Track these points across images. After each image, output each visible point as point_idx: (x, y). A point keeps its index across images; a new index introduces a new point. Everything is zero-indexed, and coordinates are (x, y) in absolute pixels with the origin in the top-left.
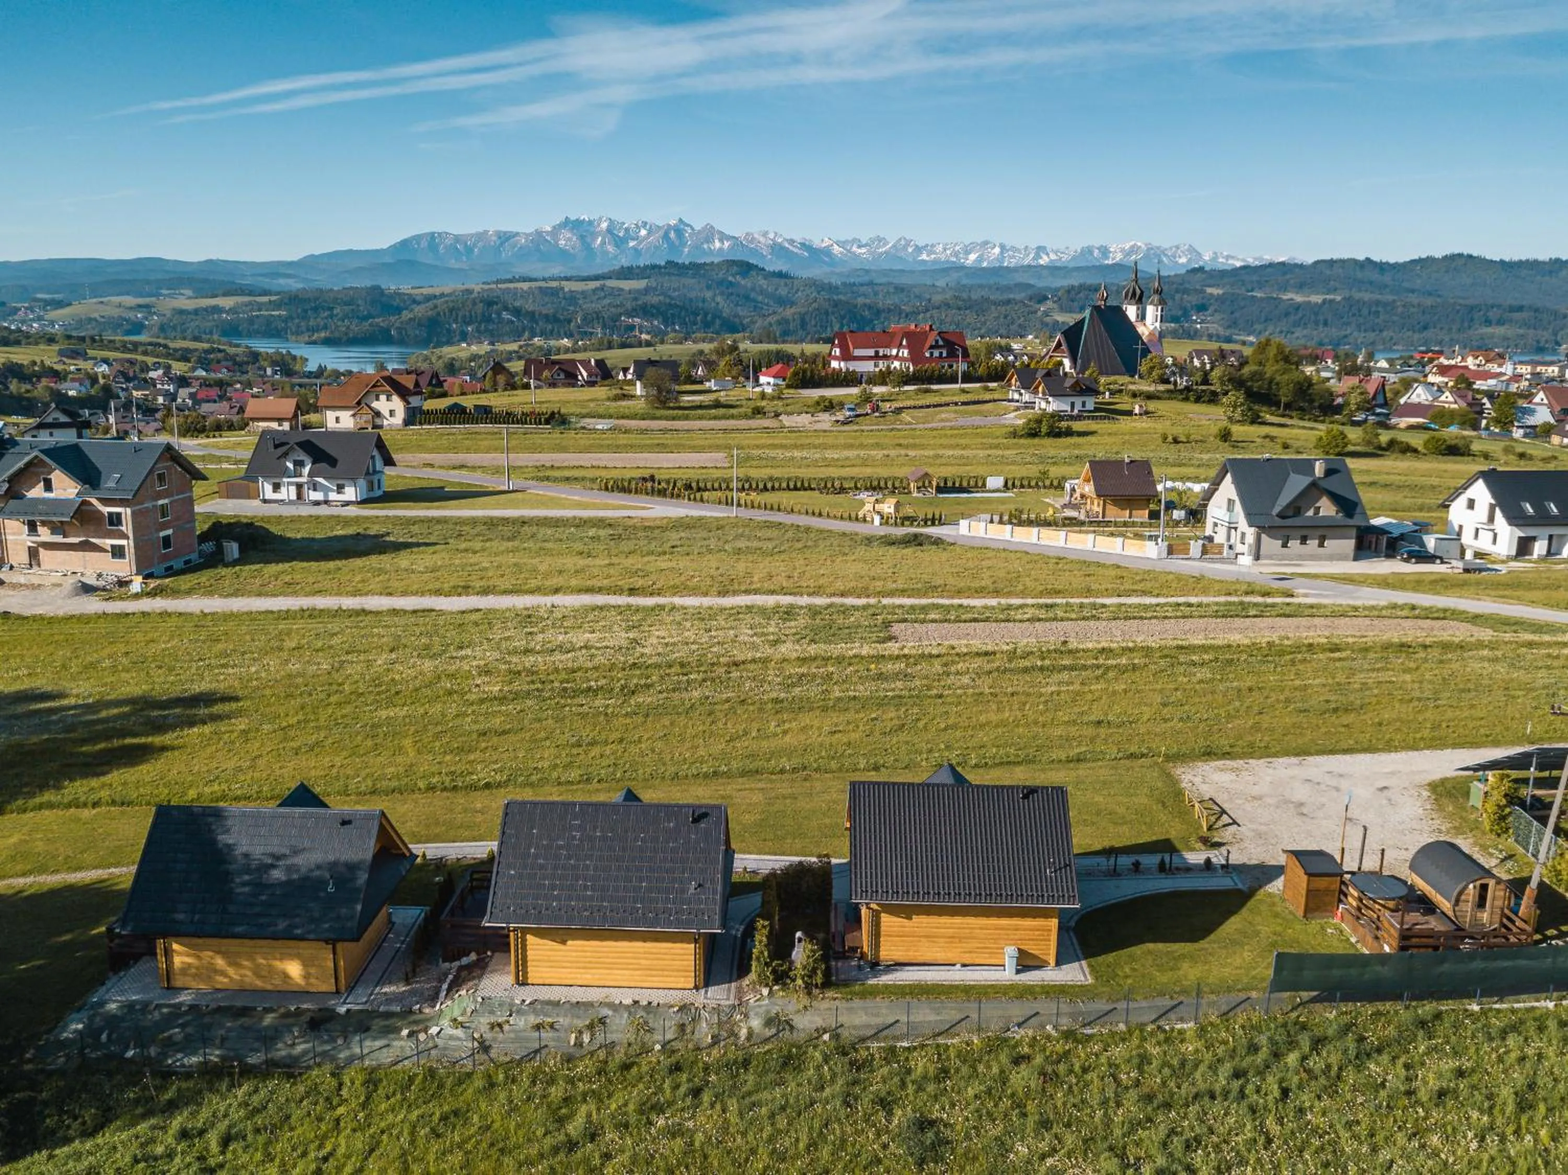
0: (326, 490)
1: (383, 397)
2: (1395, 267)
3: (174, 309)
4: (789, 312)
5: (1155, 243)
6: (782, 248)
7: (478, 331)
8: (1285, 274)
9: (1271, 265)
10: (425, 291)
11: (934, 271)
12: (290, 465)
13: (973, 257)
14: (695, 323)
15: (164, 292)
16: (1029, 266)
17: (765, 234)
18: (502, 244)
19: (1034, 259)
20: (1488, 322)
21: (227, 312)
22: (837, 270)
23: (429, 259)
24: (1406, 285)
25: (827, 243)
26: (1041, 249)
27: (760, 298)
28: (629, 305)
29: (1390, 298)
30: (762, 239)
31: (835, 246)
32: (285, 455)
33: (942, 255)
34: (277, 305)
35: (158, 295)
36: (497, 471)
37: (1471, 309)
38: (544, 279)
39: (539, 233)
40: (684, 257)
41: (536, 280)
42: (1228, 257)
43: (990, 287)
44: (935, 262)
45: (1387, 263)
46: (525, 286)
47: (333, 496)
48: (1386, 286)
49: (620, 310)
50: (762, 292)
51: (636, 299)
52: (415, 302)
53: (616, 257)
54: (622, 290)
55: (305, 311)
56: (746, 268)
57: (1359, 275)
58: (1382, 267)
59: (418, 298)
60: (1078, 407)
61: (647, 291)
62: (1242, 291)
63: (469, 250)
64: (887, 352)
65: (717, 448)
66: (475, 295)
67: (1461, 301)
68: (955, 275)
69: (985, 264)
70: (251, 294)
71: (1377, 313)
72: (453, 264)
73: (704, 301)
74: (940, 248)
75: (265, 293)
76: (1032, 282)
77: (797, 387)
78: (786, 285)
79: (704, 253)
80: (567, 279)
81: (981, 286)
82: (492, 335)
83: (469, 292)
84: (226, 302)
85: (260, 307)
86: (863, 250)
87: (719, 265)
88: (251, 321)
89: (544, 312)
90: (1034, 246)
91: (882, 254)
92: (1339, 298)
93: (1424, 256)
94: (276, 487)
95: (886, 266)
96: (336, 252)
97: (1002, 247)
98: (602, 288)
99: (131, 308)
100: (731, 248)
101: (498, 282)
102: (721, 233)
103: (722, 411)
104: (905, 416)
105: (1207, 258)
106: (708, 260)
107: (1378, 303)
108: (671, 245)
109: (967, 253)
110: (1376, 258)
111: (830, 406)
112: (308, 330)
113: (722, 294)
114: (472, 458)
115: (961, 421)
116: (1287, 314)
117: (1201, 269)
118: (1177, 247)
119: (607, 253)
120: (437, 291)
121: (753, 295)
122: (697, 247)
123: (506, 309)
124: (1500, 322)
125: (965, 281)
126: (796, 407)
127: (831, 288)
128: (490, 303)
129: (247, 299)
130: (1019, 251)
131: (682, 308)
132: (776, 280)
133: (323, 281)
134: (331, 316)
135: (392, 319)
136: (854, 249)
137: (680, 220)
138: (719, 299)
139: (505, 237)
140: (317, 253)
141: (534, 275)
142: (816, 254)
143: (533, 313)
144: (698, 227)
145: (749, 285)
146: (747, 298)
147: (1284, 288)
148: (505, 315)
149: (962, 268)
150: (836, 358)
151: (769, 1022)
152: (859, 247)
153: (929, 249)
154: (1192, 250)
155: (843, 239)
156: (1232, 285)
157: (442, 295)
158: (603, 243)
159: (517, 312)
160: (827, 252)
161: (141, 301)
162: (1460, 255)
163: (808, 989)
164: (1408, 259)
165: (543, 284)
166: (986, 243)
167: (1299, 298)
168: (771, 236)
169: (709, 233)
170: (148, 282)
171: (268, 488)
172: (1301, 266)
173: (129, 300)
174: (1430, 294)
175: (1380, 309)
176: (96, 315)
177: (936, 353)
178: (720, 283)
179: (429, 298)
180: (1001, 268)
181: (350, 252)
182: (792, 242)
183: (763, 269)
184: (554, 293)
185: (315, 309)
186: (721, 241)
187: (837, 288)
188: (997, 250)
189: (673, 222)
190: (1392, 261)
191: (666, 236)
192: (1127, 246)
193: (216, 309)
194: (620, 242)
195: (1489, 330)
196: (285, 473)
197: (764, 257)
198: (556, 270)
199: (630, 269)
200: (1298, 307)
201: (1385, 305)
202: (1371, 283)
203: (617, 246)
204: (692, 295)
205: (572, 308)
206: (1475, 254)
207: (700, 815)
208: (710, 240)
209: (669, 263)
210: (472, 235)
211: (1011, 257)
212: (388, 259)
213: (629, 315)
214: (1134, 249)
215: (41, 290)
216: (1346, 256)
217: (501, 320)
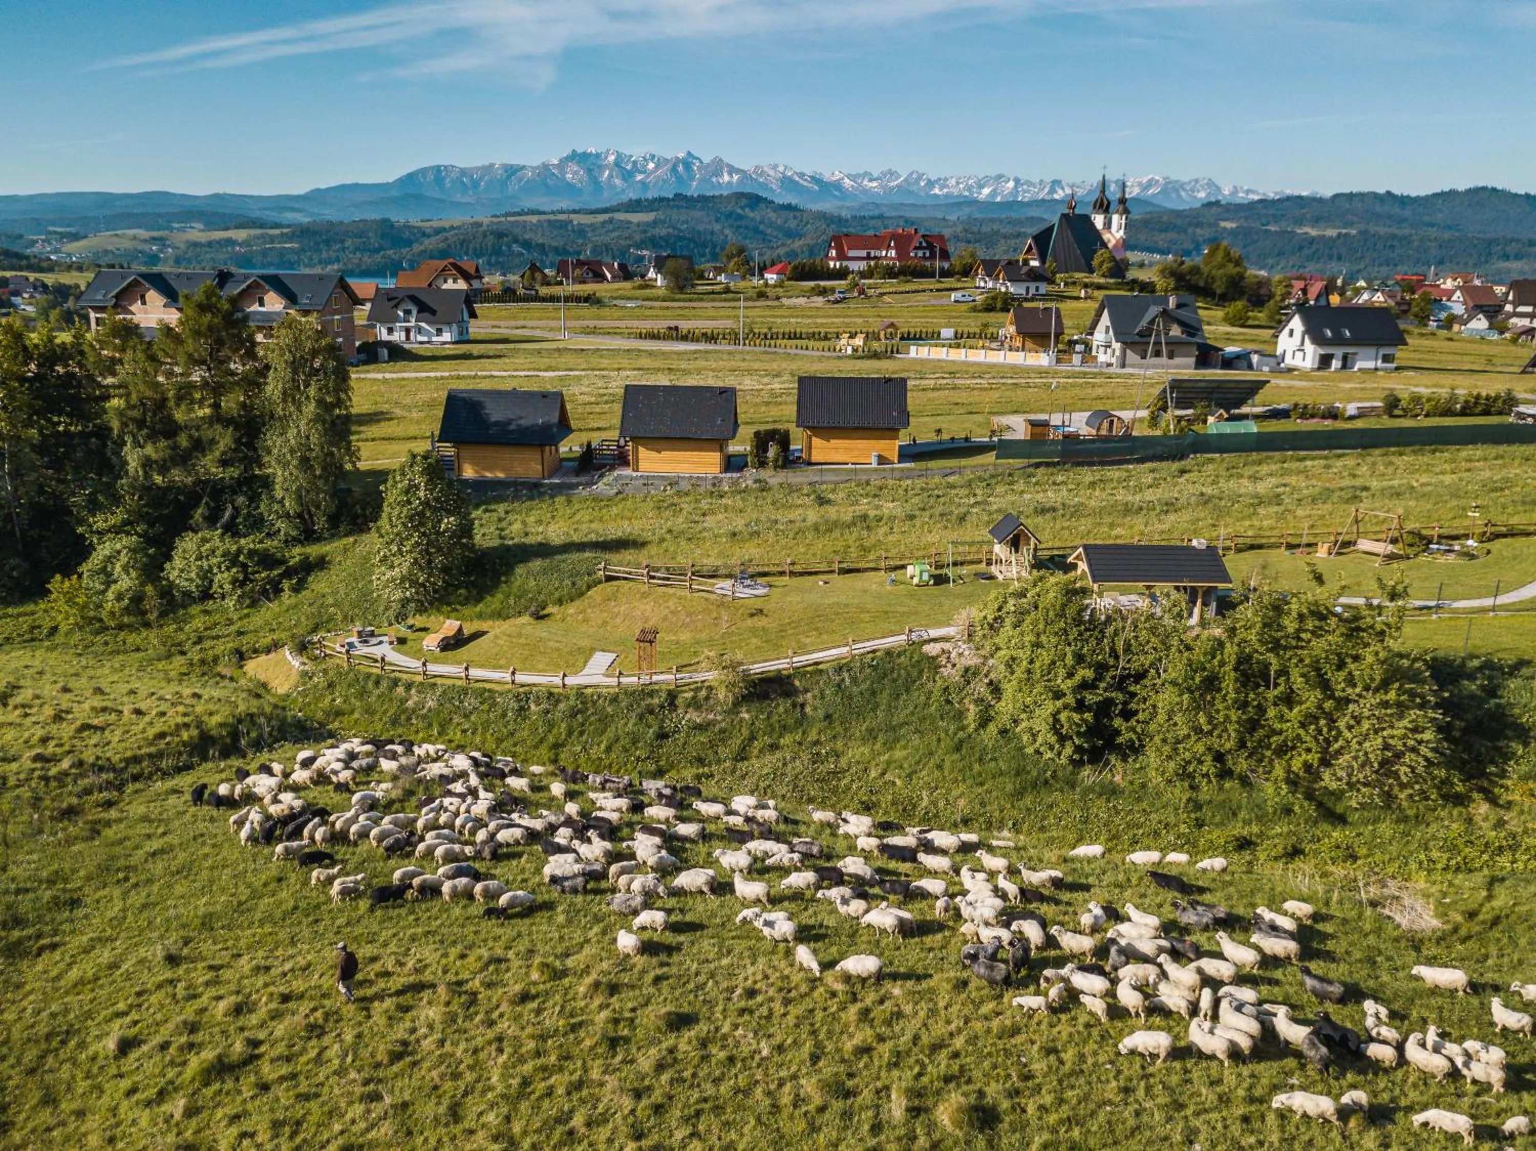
0: (428, 334)
1: (450, 281)
2: (1417, 199)
3: (187, 242)
4: (797, 244)
5: (1173, 177)
6: (791, 180)
7: (489, 263)
8: (1303, 207)
9: (1289, 198)
10: (435, 224)
11: (947, 205)
12: (401, 314)
13: (986, 191)
14: (703, 255)
15: (175, 225)
16: (1043, 200)
17: (775, 167)
18: (509, 177)
19: (1049, 193)
20: (1506, 257)
21: (240, 245)
22: (848, 204)
23: (437, 194)
24: (1427, 219)
25: (838, 176)
26: (1056, 183)
27: (769, 231)
28: (637, 238)
29: (1406, 232)
30: (772, 173)
31: (846, 180)
32: (396, 306)
33: (955, 188)
34: (290, 238)
35: (171, 229)
36: (551, 329)
37: (1490, 242)
38: (553, 213)
39: (546, 166)
40: (693, 189)
41: (544, 213)
42: (1248, 192)
43: (1001, 221)
44: (947, 196)
45: (1408, 197)
46: (534, 219)
47: (435, 339)
48: (1405, 220)
49: (628, 242)
50: (771, 224)
51: (645, 232)
52: (424, 234)
53: (623, 191)
54: (630, 223)
55: (317, 243)
56: (755, 200)
57: (1378, 209)
58: (1404, 201)
59: (428, 231)
60: (1032, 291)
61: (655, 223)
62: (1257, 225)
63: (476, 184)
64: (878, 253)
65: (728, 317)
66: (484, 228)
67: (1481, 236)
68: (967, 210)
69: (998, 199)
70: (262, 226)
71: (1392, 247)
72: (458, 197)
73: (712, 233)
74: (953, 182)
75: (276, 226)
76: (1045, 216)
77: (797, 280)
78: (795, 217)
79: (714, 187)
80: (575, 212)
81: (992, 220)
82: (502, 268)
83: (479, 224)
84: (240, 235)
85: (272, 239)
86: (875, 184)
87: (729, 197)
88: (265, 253)
89: (555, 244)
90: (1048, 179)
91: (892, 188)
92: (1354, 232)
93: (1447, 189)
94: (390, 331)
95: (897, 200)
96: (343, 187)
97: (1017, 181)
98: (611, 221)
99: (145, 241)
100: (740, 181)
101: (507, 215)
102: (728, 165)
103: (731, 296)
104: (886, 298)
105: (1226, 193)
106: (717, 193)
107: (1394, 236)
108: (679, 178)
109: (981, 187)
110: (1397, 192)
111: (823, 292)
112: (320, 263)
113: (731, 226)
114: (530, 323)
115: (933, 302)
116: (1301, 248)
117: (1217, 203)
118: (1197, 181)
119: (613, 187)
120: (447, 224)
121: (762, 227)
122: (705, 180)
123: (516, 241)
124: (1518, 257)
125: (978, 215)
126: (796, 292)
127: (840, 220)
128: (500, 235)
129: (259, 232)
130: (1034, 185)
131: (692, 240)
132: (784, 213)
133: (330, 214)
134: (343, 249)
135: (404, 251)
136: (865, 182)
137: (689, 153)
138: (727, 231)
139: (512, 171)
140: (323, 187)
141: (542, 208)
142: (825, 187)
143: (543, 245)
144: (706, 160)
145: (758, 218)
146: (756, 230)
147: (1300, 222)
148: (516, 248)
149: (976, 202)
150: (832, 259)
151: (756, 481)
152: (871, 180)
153: (942, 182)
154: (1211, 184)
155: (854, 172)
156: (1246, 218)
157: (452, 228)
158: (611, 176)
159: (527, 245)
160: (838, 185)
161: (155, 234)
162: (1484, 189)
163: (776, 467)
164: (1430, 192)
165: (552, 217)
166: (1000, 176)
167: (1314, 232)
168: (781, 169)
169: (718, 166)
170: (159, 215)
171: (384, 331)
172: (1320, 200)
173: (142, 233)
174: (1450, 228)
175: (1396, 243)
176: (110, 248)
177: (920, 254)
178: (729, 216)
179: (438, 231)
180: (1015, 202)
181: (356, 186)
182: (802, 175)
183: (772, 202)
184: (563, 225)
185: (327, 242)
186: (730, 174)
187: (847, 221)
188: (1011, 184)
189: (681, 155)
190: (1413, 194)
191: (674, 169)
192: (1145, 180)
193: (230, 242)
194: (627, 176)
195: (1507, 265)
196: (397, 319)
197: (773, 191)
198: (564, 204)
199: (639, 201)
200: (1312, 241)
201: (1401, 239)
202: (1390, 217)
203: (624, 179)
204: (701, 228)
205: (580, 241)
206: (1499, 187)
207: (723, 391)
208: (719, 174)
209: (678, 196)
210: (478, 168)
211: (1025, 191)
212: (394, 193)
213: (638, 247)
214: (1150, 183)
215: (54, 223)
216: (1365, 189)
217: (511, 253)
